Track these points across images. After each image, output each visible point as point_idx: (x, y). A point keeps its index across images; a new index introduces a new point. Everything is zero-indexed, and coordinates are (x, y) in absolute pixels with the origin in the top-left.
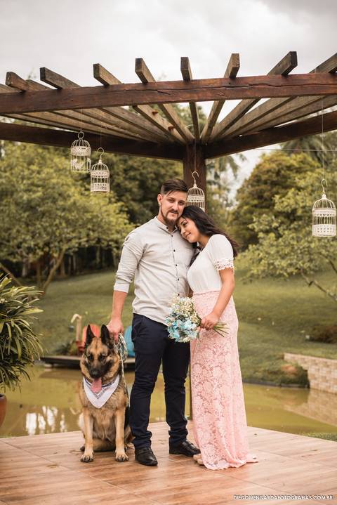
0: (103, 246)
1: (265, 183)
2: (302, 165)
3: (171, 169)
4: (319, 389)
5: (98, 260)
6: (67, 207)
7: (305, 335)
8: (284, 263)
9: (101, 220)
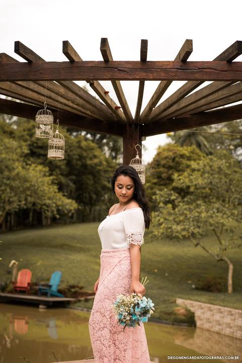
0: (37, 208)
1: (164, 166)
2: (192, 155)
3: (91, 152)
4: (204, 328)
5: (31, 219)
6: (11, 177)
7: (191, 284)
8: (179, 228)
9: (38, 189)
